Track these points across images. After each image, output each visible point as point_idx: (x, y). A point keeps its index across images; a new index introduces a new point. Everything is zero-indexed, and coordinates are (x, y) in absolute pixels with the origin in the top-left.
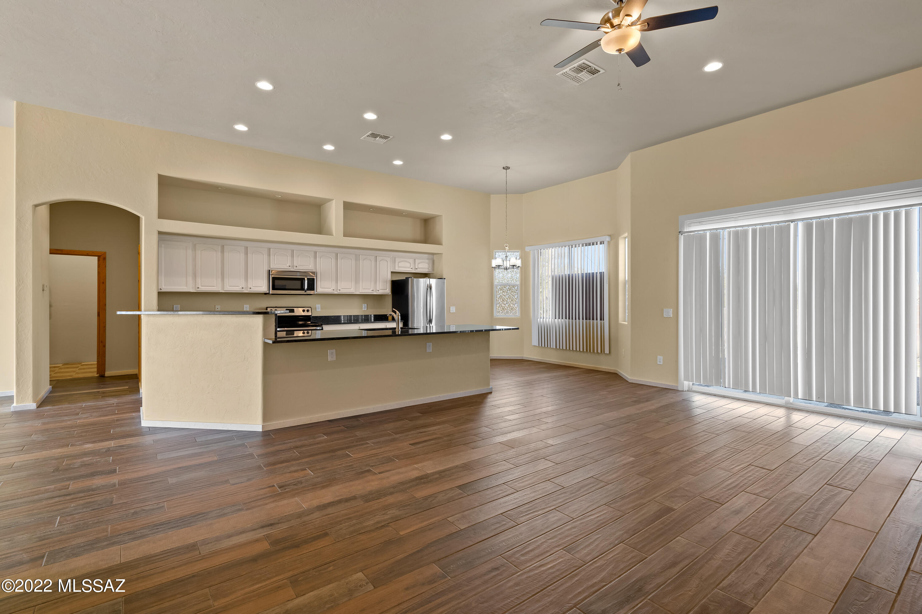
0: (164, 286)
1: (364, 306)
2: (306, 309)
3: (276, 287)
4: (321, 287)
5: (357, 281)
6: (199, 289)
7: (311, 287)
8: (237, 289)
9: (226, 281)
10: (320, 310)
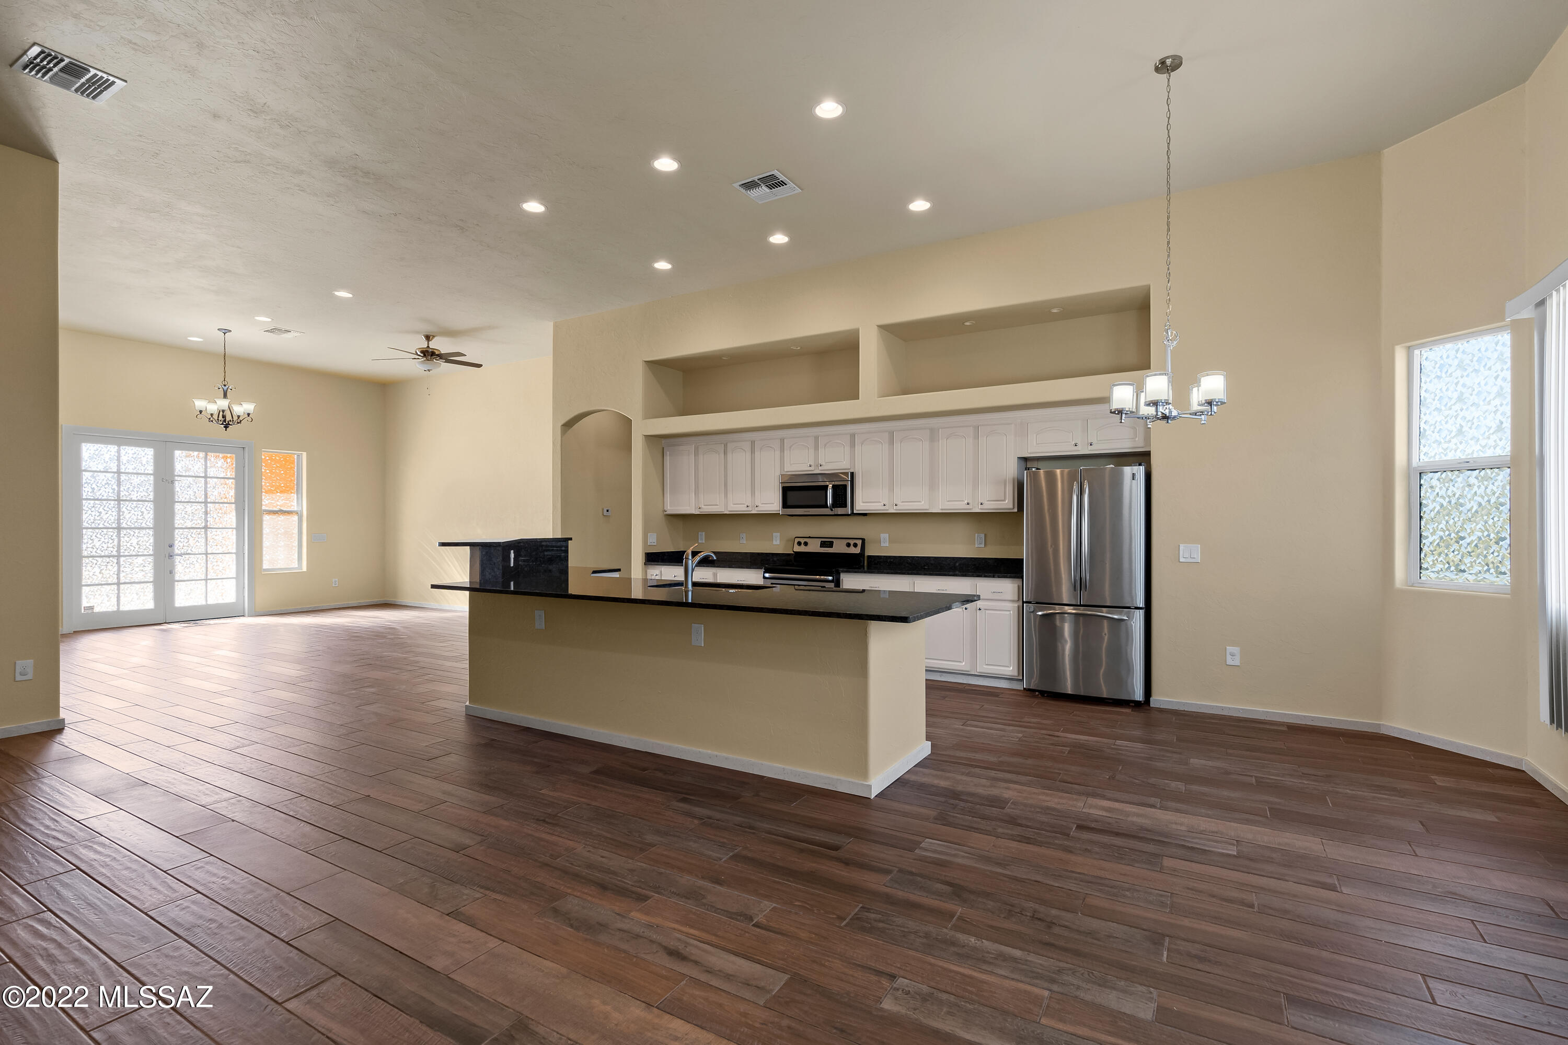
0: (670, 507)
1: (979, 538)
2: (852, 542)
3: (789, 503)
4: (863, 502)
5: (933, 485)
6: (701, 510)
7: (842, 501)
8: (740, 508)
9: (730, 495)
10: (887, 545)
